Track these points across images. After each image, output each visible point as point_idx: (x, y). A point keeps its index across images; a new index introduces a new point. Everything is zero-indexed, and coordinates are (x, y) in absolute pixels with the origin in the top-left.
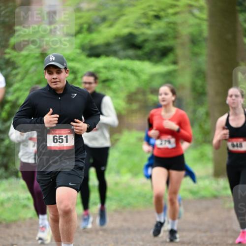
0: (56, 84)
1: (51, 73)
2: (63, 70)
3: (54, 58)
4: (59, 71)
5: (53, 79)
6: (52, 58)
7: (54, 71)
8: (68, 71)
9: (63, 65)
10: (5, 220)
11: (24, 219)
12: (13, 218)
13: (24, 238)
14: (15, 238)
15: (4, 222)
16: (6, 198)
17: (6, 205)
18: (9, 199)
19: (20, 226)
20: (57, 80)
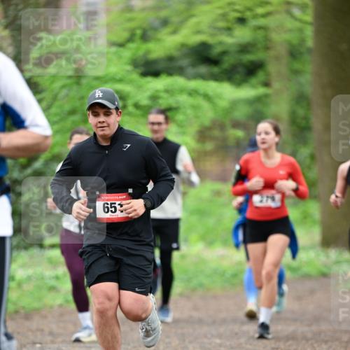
0: (103, 130)
1: (96, 115)
2: (114, 112)
3: (101, 95)
4: (107, 112)
5: (100, 122)
6: (98, 94)
7: (101, 111)
8: (120, 112)
9: (114, 104)
10: (24, 308)
11: (51, 307)
12: (36, 305)
13: (51, 333)
14: (39, 333)
15: (22, 311)
16: (25, 277)
17: (26, 287)
18: (29, 278)
19: (45, 317)
20: (105, 124)
